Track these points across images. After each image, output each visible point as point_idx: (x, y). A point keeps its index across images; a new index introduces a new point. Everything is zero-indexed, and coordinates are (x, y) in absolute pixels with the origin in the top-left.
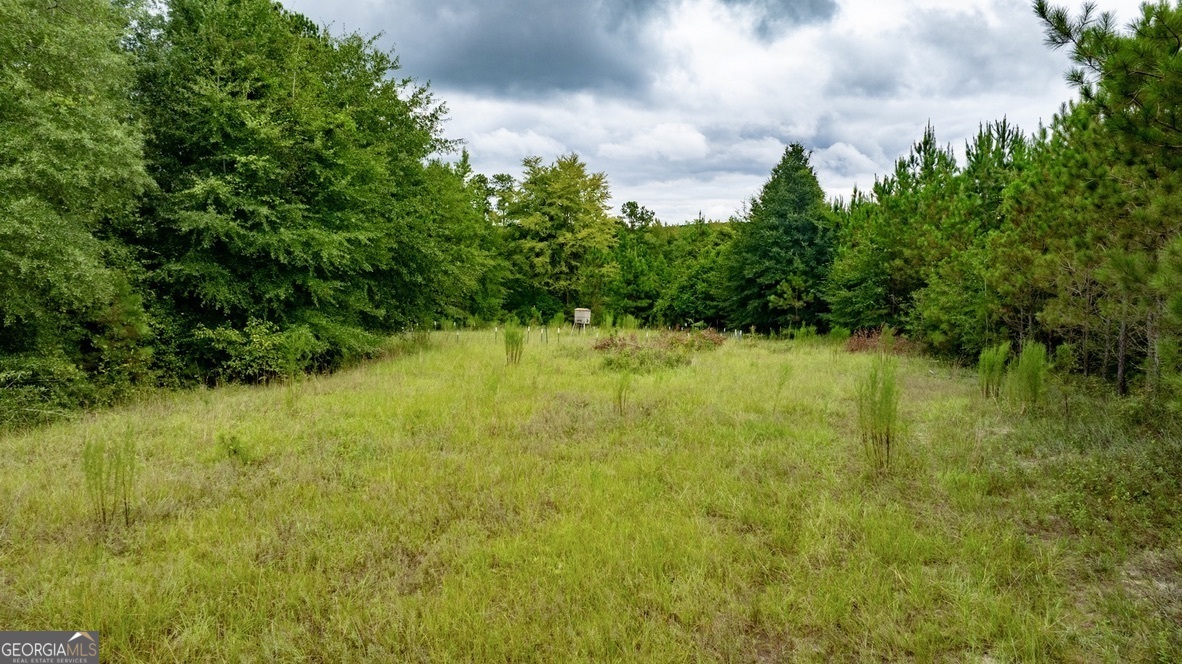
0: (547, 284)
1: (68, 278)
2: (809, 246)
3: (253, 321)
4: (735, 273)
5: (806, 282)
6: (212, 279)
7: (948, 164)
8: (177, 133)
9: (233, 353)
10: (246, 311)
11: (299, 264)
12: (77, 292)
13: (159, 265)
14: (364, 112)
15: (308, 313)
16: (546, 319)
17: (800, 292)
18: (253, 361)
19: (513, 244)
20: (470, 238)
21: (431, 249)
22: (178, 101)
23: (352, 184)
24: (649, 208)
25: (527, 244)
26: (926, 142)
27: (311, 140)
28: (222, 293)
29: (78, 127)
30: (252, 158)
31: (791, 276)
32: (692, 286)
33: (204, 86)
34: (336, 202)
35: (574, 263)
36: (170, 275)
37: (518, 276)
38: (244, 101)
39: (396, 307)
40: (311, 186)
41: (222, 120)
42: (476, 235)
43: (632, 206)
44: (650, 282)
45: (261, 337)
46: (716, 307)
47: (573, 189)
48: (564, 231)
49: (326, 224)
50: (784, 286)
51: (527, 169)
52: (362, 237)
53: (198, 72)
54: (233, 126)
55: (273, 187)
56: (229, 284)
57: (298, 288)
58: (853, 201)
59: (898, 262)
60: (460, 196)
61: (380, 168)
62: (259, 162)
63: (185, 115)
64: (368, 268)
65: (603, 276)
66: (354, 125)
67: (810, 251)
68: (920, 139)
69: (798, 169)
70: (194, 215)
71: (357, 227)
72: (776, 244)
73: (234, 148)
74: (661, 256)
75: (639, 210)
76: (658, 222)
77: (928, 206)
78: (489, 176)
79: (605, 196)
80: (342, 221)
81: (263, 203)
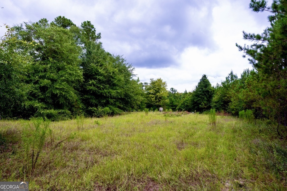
0: (154, 104)
1: (70, 96)
2: (208, 95)
3: (99, 106)
4: (193, 101)
5: (207, 102)
6: (92, 98)
7: (236, 77)
8: (87, 73)
9: (95, 112)
10: (98, 104)
11: (107, 96)
12: (71, 99)
13: (83, 96)
14: (120, 69)
15: (109, 105)
16: (154, 110)
17: (206, 104)
18: (99, 113)
19: (148, 96)
20: (139, 94)
21: (132, 94)
22: (88, 67)
23: (117, 82)
24: (176, 89)
25: (150, 95)
26: (231, 73)
27: (110, 74)
28: (94, 101)
29: (73, 71)
30: (100, 77)
31: (204, 101)
32: (184, 104)
33: (92, 64)
34: (114, 85)
35: (160, 99)
36: (85, 98)
37: (149, 102)
38: (99, 67)
39: (125, 105)
40: (110, 82)
41: (95, 70)
42: (140, 93)
43: (172, 89)
44: (176, 103)
45: (100, 109)
46: (189, 108)
47: (160, 85)
48: (158, 93)
49: (112, 89)
50: (203, 103)
51: (151, 81)
52: (119, 91)
53: (91, 62)
54: (97, 71)
55: (103, 82)
56: (95, 99)
57: (107, 100)
58: (217, 86)
59: (226, 97)
60: (137, 86)
61: (123, 79)
62: (101, 78)
63: (88, 70)
64: (120, 97)
65: (165, 102)
66: (118, 71)
67: (208, 96)
68: (230, 73)
69: (205, 79)
70: (90, 87)
71: (118, 89)
72: (201, 94)
73: (97, 75)
74: (179, 99)
75: (174, 90)
76: (178, 92)
77: (232, 86)
78: (143, 83)
79: (166, 86)
80: (115, 88)
81: (101, 85)
